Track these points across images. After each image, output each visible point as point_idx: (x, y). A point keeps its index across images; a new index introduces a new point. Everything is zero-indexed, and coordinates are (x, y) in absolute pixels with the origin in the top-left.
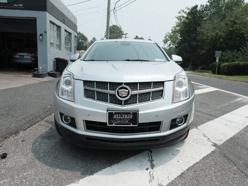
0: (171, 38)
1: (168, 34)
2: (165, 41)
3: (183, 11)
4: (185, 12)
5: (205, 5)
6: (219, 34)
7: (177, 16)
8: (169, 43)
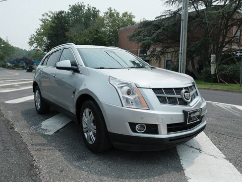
0: (36, 40)
1: (33, 36)
2: (31, 43)
3: (47, 14)
4: (49, 16)
5: (67, 12)
6: (87, 40)
7: (41, 19)
8: (35, 45)
